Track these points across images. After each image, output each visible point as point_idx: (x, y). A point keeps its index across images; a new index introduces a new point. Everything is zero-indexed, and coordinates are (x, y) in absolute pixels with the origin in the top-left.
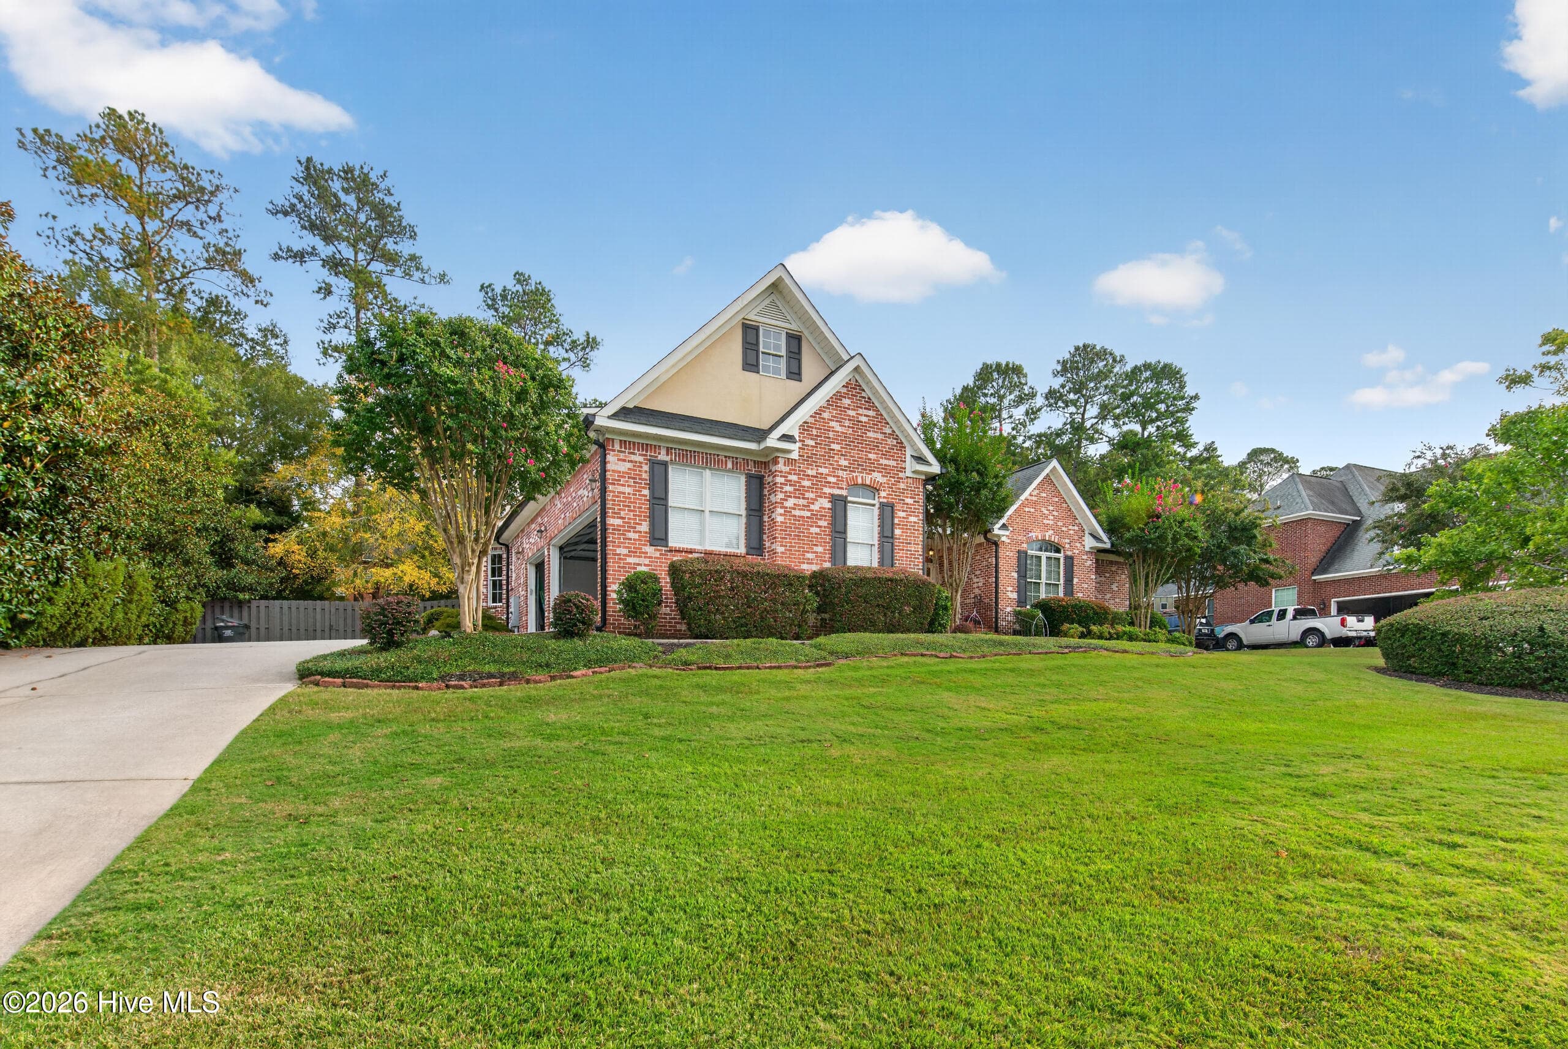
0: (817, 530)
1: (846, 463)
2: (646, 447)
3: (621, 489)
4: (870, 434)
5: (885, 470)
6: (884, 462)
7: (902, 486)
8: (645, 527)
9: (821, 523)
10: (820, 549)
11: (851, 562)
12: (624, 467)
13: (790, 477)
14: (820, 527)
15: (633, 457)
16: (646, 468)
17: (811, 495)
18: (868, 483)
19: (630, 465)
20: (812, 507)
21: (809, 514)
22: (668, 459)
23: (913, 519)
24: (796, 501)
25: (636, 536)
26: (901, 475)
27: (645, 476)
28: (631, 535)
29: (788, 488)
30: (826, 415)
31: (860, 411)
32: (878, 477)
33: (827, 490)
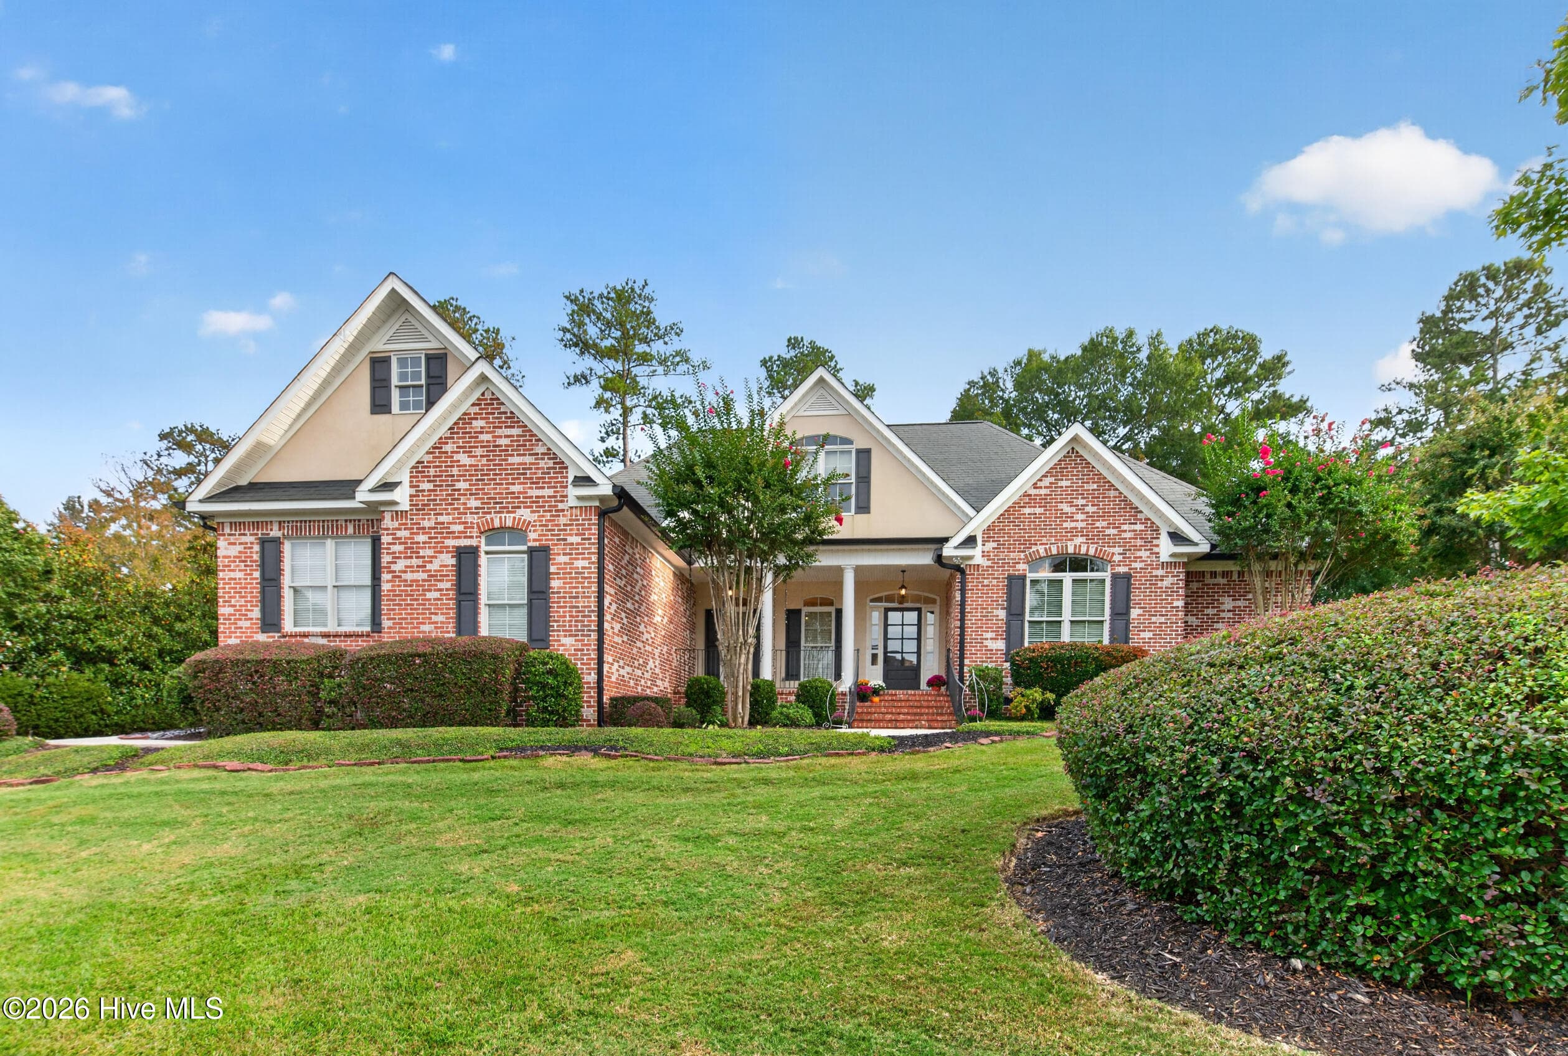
0: (437, 595)
1: (478, 504)
2: (257, 525)
3: (232, 575)
4: (511, 460)
5: (536, 504)
6: (535, 493)
7: (563, 520)
8: (256, 613)
9: (441, 585)
10: (440, 618)
11: (484, 631)
12: (234, 551)
13: (399, 534)
14: (441, 590)
15: (244, 539)
16: (257, 548)
17: (430, 552)
18: (509, 524)
19: (240, 548)
20: (429, 566)
21: (425, 576)
22: (279, 534)
23: (580, 564)
24: (408, 562)
25: (248, 624)
26: (561, 506)
27: (256, 557)
28: (240, 623)
29: (398, 548)
30: (448, 448)
31: (499, 432)
32: (525, 514)
33: (451, 543)
